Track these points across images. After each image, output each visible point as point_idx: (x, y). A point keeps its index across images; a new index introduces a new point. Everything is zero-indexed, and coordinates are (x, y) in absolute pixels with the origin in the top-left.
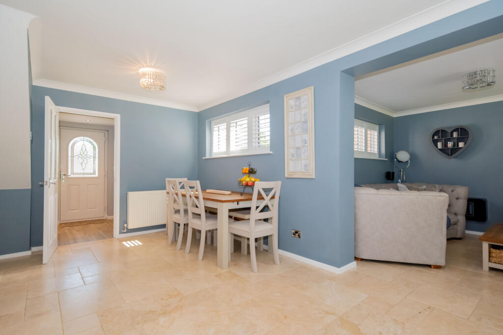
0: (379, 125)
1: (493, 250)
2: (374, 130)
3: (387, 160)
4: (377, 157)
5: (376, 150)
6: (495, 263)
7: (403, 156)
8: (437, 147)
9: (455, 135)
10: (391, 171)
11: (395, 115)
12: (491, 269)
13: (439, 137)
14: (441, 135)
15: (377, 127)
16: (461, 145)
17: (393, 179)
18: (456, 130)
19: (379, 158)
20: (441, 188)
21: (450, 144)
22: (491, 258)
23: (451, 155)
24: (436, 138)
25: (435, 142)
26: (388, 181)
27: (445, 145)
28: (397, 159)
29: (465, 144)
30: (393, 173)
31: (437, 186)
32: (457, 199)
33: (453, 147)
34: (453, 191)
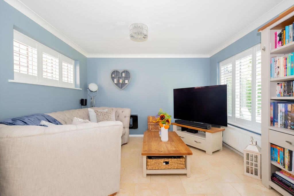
0: (75, 60)
1: (149, 160)
2: (71, 64)
3: (81, 89)
4: (73, 87)
5: (72, 80)
6: (150, 169)
7: (93, 87)
8: (114, 82)
9: (124, 75)
10: (84, 98)
11: (88, 56)
12: (148, 175)
13: (115, 76)
14: (115, 74)
15: (73, 62)
16: (126, 82)
17: (86, 105)
18: (124, 72)
19: (75, 87)
20: (116, 110)
21: (121, 81)
22: (148, 166)
23: (121, 88)
24: (113, 76)
25: (113, 78)
26: (82, 106)
27: (118, 81)
28: (89, 89)
29: (128, 81)
30: (86, 100)
31: (114, 109)
32: (125, 117)
33: (123, 82)
34: (122, 112)
